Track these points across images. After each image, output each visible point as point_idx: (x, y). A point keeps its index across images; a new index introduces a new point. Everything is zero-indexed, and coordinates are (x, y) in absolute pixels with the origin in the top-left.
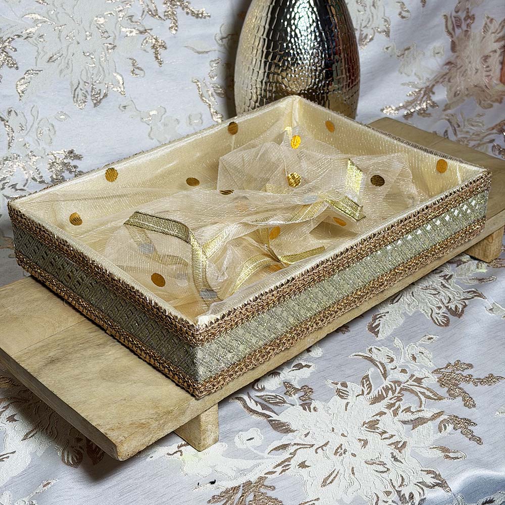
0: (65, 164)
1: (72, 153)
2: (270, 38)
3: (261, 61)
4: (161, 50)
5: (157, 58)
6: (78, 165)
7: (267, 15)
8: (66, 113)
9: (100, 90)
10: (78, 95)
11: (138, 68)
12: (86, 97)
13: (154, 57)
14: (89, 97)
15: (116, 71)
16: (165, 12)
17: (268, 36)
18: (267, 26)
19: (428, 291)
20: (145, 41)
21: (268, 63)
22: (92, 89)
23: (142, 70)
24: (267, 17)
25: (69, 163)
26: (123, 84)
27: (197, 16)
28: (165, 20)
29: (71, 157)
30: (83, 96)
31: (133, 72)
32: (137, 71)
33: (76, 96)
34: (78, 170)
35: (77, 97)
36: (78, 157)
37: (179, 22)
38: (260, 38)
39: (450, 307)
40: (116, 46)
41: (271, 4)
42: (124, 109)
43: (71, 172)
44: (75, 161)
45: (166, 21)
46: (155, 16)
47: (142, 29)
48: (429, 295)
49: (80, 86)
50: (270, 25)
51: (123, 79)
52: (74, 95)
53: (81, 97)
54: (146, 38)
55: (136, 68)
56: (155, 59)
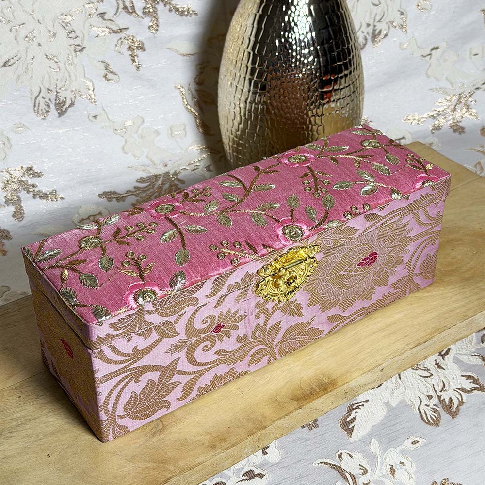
0: (21, 183)
1: (31, 169)
2: (256, 52)
3: (245, 78)
4: (139, 52)
5: (134, 61)
6: (37, 184)
7: (253, 24)
8: (25, 124)
9: (65, 98)
10: (39, 104)
11: (111, 72)
12: (48, 106)
13: (131, 60)
14: (52, 106)
15: (85, 76)
16: (145, 8)
17: (253, 49)
18: (253, 39)
19: (419, 372)
20: (120, 42)
21: (253, 81)
22: (57, 97)
23: (116, 74)
24: (253, 27)
25: (27, 181)
26: (93, 91)
27: (182, 13)
28: (143, 18)
29: (30, 174)
30: (45, 105)
31: (105, 76)
32: (110, 76)
33: (37, 105)
34: (36, 189)
35: (39, 106)
36: (38, 175)
37: (160, 20)
38: (244, 51)
39: (442, 398)
40: (84, 48)
41: (258, 11)
42: (94, 120)
43: (28, 192)
44: (34, 178)
45: (145, 19)
46: (132, 13)
47: (115, 28)
48: (420, 378)
49: (42, 94)
50: (257, 36)
51: (93, 85)
52: (35, 103)
53: (43, 106)
54: (121, 39)
55: (109, 73)
56: (131, 62)
